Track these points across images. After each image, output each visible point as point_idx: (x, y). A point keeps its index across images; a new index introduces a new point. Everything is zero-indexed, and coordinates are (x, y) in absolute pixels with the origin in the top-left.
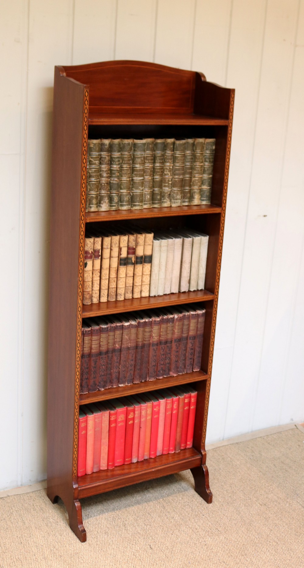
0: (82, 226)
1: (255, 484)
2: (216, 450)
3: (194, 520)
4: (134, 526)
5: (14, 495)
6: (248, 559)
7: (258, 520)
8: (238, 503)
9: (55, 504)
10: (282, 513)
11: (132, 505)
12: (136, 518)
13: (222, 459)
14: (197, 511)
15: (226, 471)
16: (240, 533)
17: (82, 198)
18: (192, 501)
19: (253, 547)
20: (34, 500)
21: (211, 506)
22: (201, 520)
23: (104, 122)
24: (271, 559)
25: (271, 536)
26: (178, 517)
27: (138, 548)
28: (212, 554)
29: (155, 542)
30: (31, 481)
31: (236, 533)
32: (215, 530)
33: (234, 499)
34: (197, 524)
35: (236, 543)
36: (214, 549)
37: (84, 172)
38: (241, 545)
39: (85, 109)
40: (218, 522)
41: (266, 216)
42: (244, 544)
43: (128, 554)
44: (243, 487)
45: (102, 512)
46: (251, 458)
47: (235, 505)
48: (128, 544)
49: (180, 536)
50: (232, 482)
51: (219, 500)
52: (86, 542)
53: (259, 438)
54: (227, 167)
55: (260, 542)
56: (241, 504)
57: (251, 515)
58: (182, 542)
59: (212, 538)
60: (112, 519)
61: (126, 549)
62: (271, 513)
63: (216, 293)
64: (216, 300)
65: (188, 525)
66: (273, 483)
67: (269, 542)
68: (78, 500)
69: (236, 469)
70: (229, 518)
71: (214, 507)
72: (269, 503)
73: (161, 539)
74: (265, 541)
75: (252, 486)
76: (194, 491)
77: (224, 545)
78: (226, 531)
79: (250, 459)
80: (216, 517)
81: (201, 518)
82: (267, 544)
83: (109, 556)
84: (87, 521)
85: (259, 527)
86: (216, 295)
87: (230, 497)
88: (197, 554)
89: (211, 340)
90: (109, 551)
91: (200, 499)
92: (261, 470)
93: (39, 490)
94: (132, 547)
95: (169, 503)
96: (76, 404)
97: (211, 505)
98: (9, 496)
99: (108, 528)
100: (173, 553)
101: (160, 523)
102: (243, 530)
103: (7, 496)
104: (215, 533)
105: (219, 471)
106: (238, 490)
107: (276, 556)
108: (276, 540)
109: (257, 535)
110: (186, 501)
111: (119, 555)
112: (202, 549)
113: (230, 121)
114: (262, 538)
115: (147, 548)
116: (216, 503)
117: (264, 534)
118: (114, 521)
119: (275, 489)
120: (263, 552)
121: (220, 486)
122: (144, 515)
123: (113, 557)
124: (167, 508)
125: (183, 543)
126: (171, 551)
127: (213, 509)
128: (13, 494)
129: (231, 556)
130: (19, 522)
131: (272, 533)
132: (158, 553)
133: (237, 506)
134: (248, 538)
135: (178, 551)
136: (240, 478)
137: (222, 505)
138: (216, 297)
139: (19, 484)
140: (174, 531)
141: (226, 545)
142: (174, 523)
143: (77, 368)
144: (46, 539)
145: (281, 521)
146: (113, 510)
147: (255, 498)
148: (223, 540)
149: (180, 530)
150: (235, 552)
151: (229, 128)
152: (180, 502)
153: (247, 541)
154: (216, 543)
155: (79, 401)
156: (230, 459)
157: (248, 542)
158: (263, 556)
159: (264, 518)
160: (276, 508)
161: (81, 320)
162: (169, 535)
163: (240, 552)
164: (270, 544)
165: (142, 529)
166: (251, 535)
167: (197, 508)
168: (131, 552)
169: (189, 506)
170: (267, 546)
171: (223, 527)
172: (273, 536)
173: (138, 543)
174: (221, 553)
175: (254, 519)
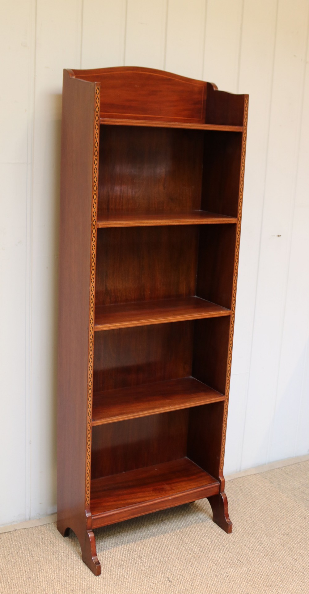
0: (94, 231)
1: (276, 514)
2: (233, 482)
3: (214, 551)
4: (150, 559)
5: (23, 529)
6: (273, 590)
7: (281, 550)
8: (260, 534)
9: (66, 538)
10: (306, 542)
11: (148, 537)
12: (152, 551)
13: (240, 490)
14: (216, 542)
15: (245, 502)
16: (263, 564)
17: (94, 201)
18: (211, 532)
19: (278, 578)
20: (43, 534)
21: (231, 537)
22: (222, 552)
23: (116, 122)
24: (298, 589)
25: (296, 566)
26: (197, 548)
27: (156, 581)
28: (235, 586)
29: (173, 574)
30: (40, 514)
31: (260, 563)
32: (236, 561)
33: (255, 530)
34: (217, 555)
35: (260, 574)
36: (236, 580)
37: (95, 174)
38: (265, 575)
39: (96, 107)
40: (239, 553)
41: (280, 236)
42: (268, 575)
43: (145, 587)
44: (263, 518)
45: (116, 544)
46: (271, 489)
47: (256, 536)
48: (144, 577)
49: (200, 567)
50: (252, 512)
51: (239, 531)
52: (99, 576)
53: (277, 468)
54: (242, 176)
55: (285, 573)
56: (263, 534)
57: (273, 545)
58: (202, 574)
59: (234, 570)
60: (126, 552)
61: (142, 583)
62: (295, 543)
63: (233, 308)
64: (233, 315)
65: (208, 557)
66: (295, 513)
67: (295, 573)
68: (91, 530)
69: (255, 500)
70: (251, 549)
71: (234, 538)
72: (292, 533)
73: (180, 571)
74: (290, 571)
75: (273, 516)
76: (212, 521)
77: (247, 576)
78: (248, 562)
79: (269, 489)
80: (237, 548)
81: (221, 549)
82: (293, 574)
83: (125, 590)
84: (101, 554)
85: (283, 557)
86: (233, 310)
87: (251, 527)
88: (219, 586)
89: (228, 359)
90: (125, 584)
91: (220, 530)
92: (281, 501)
93: (48, 524)
94: (149, 581)
95: (187, 534)
96: (88, 425)
97: (230, 535)
98: (16, 530)
99: (123, 560)
100: (194, 586)
101: (178, 555)
102: (266, 561)
103: (14, 530)
104: (237, 564)
105: (237, 502)
106: (258, 520)
107: (303, 587)
108: (302, 570)
109: (281, 565)
110: (205, 532)
111: (135, 589)
112: (224, 581)
113: (244, 128)
114: (287, 568)
115: (165, 581)
116: (236, 534)
117: (289, 565)
118: (129, 554)
119: (297, 519)
120: (289, 583)
121: (239, 517)
122: (161, 547)
123: (129, 590)
124: (184, 540)
125: (204, 575)
126: (191, 583)
127: (233, 540)
128: (21, 528)
129: (255, 587)
130: (27, 556)
131: (297, 563)
132: (177, 586)
133: (258, 536)
134: (272, 569)
135: (199, 584)
136: (260, 508)
137: (243, 536)
138: (233, 312)
139: (28, 517)
140: (194, 563)
141: (250, 576)
142: (193, 555)
143: (89, 386)
144: (57, 573)
145: (305, 550)
146: (128, 542)
147: (277, 528)
148: (246, 571)
149: (199, 562)
150: (259, 583)
151: (244, 135)
152: (198, 533)
153: (271, 571)
154: (238, 575)
155: (91, 422)
156: (248, 490)
157: (272, 573)
158: (289, 587)
159: (287, 548)
160: (299, 538)
161: (93, 333)
162: (188, 567)
163: (265, 583)
164: (296, 574)
165: (159, 562)
166: (275, 566)
167: (217, 539)
168: (149, 585)
169: (208, 537)
170: (293, 576)
171: (245, 558)
172: (298, 566)
173: (156, 576)
174: (245, 584)
175: (277, 550)
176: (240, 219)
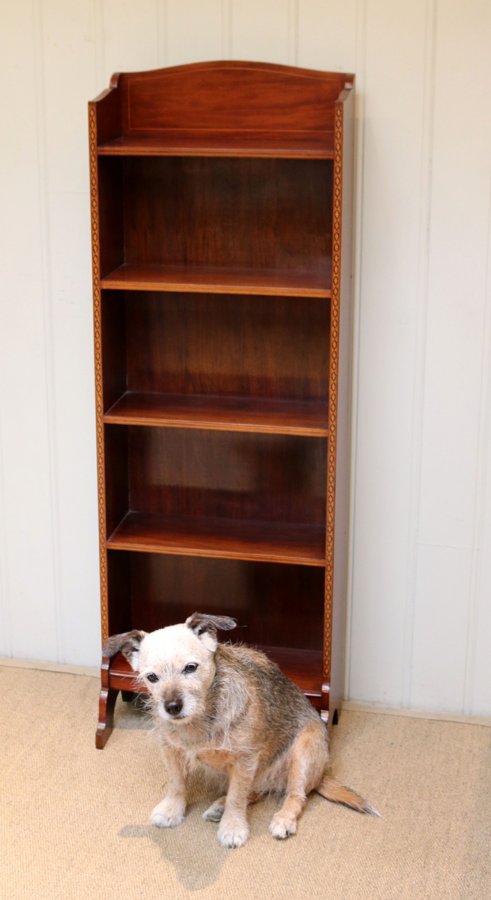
17: (94, 254)
37: (94, 219)
52: (100, 750)
54: (337, 226)
64: (332, 439)
86: (331, 430)
89: (328, 504)
96: (101, 545)
113: (337, 153)
151: (336, 164)
155: (105, 542)
176: (336, 292)
